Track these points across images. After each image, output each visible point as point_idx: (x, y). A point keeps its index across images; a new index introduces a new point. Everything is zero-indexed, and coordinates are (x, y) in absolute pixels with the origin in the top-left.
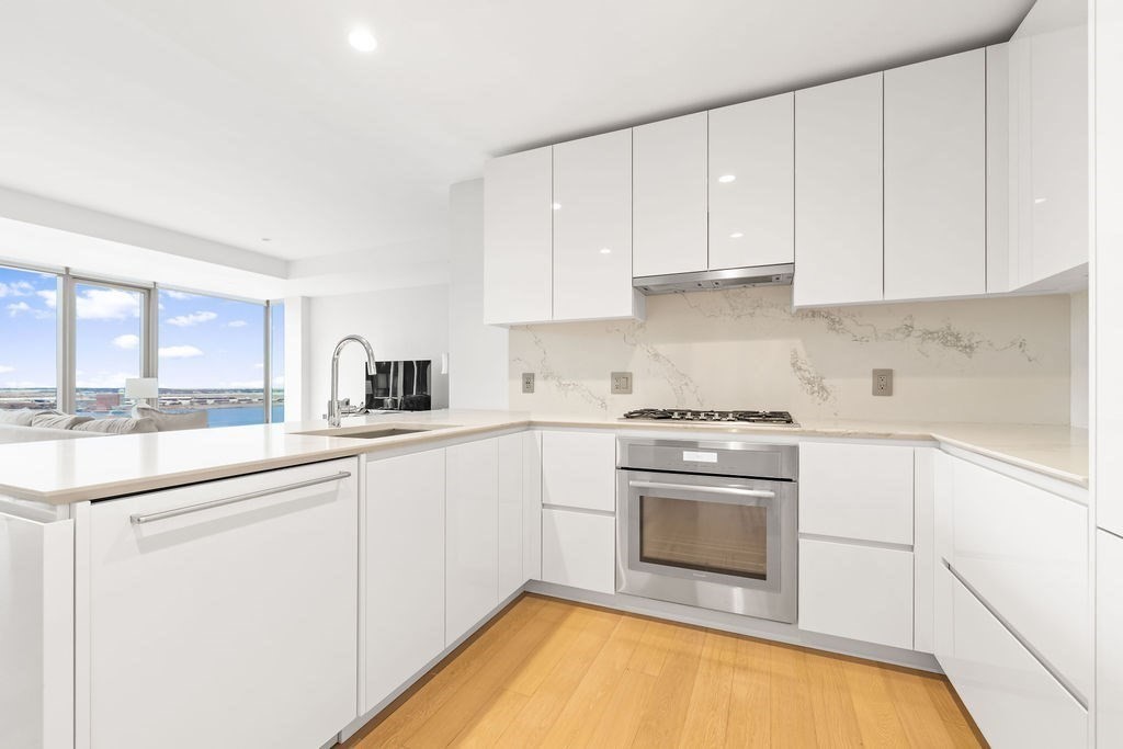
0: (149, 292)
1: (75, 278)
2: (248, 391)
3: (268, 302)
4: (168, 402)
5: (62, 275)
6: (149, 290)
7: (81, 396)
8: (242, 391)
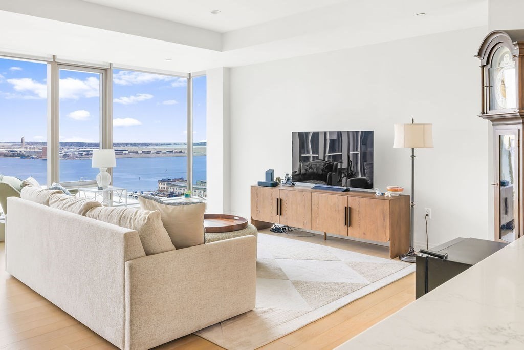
0: (106, 72)
1: (59, 64)
2: (135, 145)
3: (190, 74)
4: (85, 153)
5: (49, 62)
6: (106, 70)
7: (34, 148)
8: (132, 145)
